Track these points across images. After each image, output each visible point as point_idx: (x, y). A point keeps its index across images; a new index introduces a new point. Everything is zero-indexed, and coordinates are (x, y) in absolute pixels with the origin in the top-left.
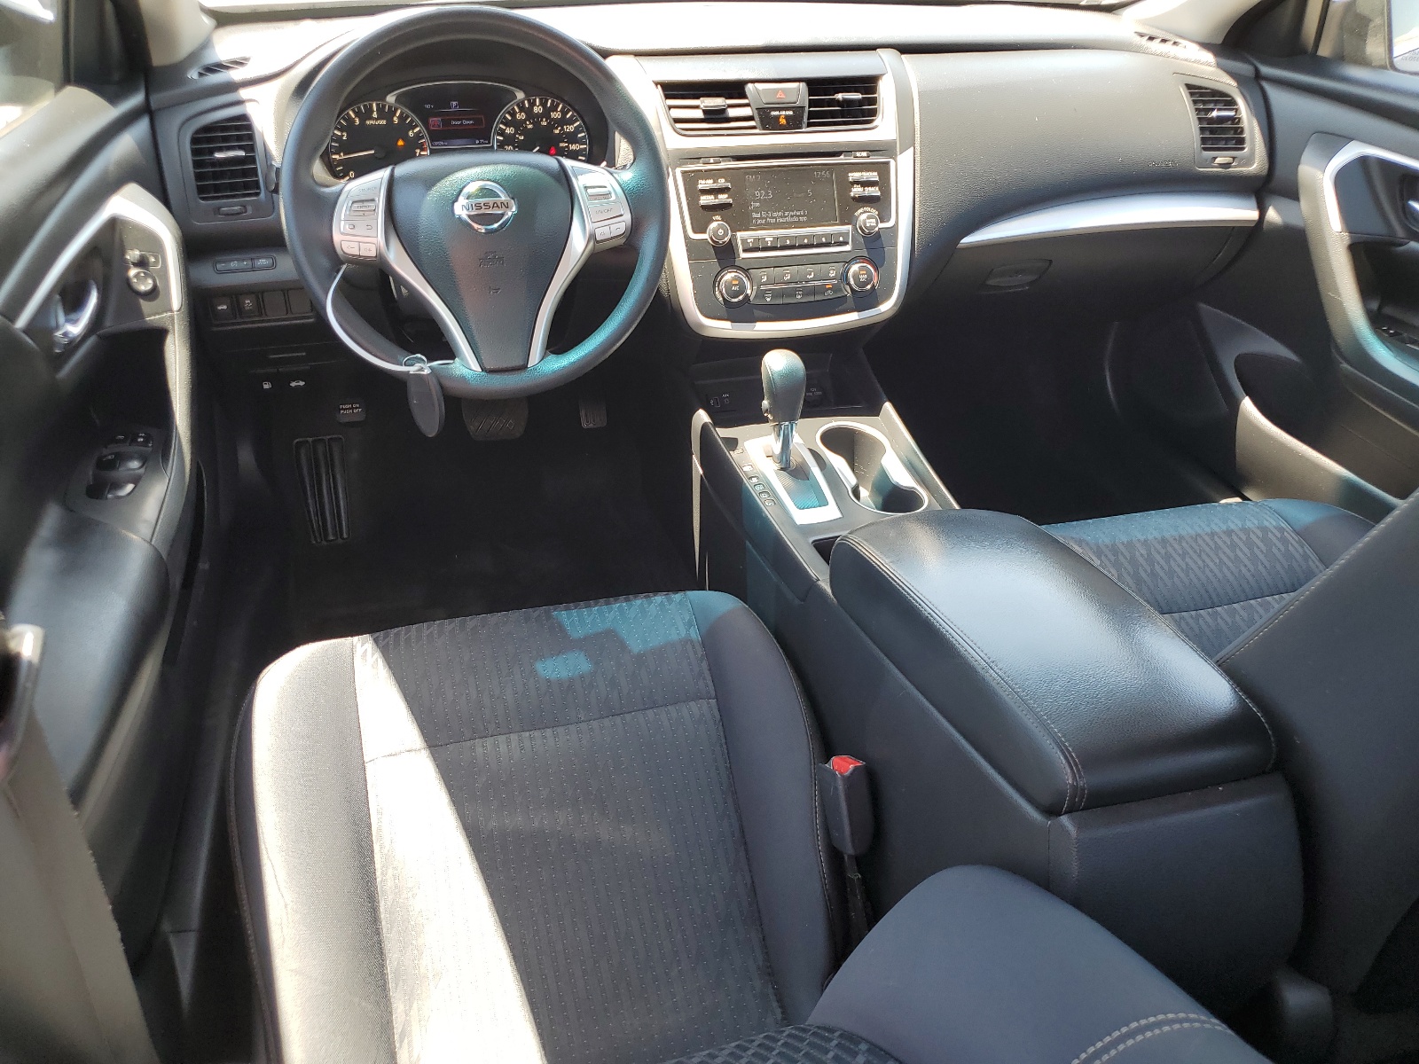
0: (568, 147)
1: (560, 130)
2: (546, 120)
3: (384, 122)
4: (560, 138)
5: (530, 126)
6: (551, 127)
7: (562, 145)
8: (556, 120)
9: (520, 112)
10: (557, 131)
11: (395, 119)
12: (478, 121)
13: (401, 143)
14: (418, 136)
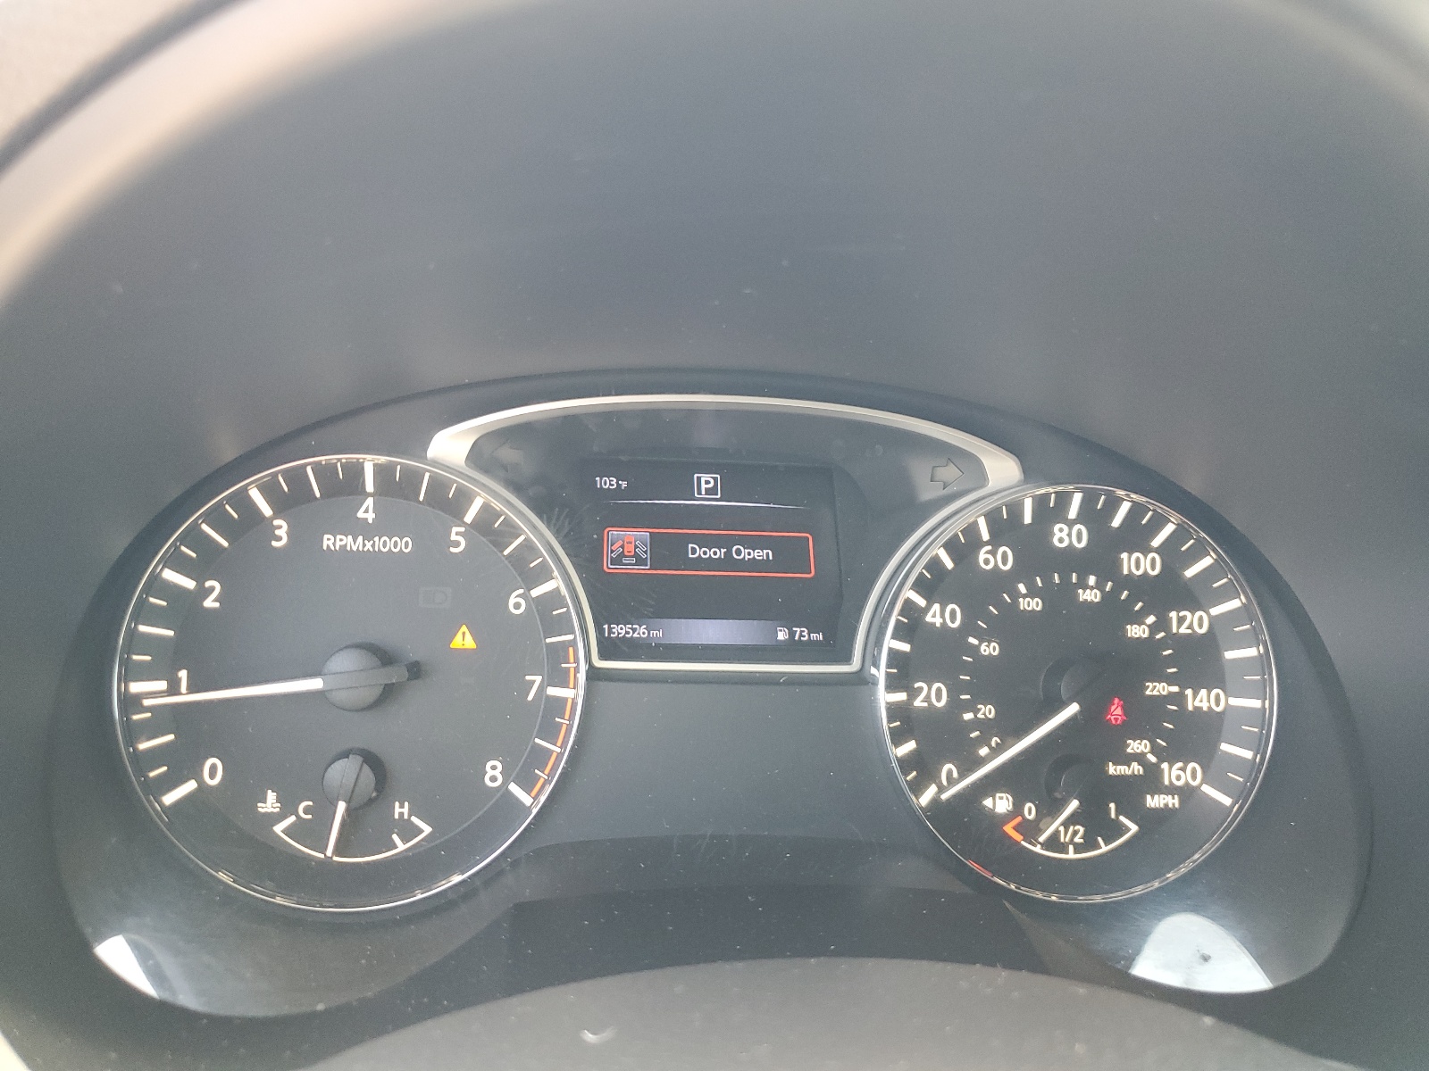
0: (1179, 699)
1: (1154, 629)
2: (1100, 586)
3: (404, 545)
4: (1146, 660)
5: (1035, 604)
6: (1114, 613)
7: (1157, 689)
8: (1141, 586)
9: (996, 541)
10: (1136, 631)
11: (456, 534)
12: (789, 555)
13: (464, 640)
14: (546, 614)
